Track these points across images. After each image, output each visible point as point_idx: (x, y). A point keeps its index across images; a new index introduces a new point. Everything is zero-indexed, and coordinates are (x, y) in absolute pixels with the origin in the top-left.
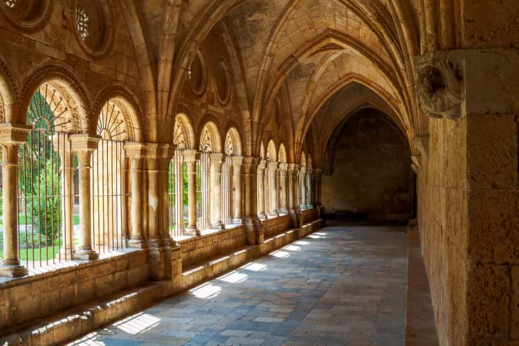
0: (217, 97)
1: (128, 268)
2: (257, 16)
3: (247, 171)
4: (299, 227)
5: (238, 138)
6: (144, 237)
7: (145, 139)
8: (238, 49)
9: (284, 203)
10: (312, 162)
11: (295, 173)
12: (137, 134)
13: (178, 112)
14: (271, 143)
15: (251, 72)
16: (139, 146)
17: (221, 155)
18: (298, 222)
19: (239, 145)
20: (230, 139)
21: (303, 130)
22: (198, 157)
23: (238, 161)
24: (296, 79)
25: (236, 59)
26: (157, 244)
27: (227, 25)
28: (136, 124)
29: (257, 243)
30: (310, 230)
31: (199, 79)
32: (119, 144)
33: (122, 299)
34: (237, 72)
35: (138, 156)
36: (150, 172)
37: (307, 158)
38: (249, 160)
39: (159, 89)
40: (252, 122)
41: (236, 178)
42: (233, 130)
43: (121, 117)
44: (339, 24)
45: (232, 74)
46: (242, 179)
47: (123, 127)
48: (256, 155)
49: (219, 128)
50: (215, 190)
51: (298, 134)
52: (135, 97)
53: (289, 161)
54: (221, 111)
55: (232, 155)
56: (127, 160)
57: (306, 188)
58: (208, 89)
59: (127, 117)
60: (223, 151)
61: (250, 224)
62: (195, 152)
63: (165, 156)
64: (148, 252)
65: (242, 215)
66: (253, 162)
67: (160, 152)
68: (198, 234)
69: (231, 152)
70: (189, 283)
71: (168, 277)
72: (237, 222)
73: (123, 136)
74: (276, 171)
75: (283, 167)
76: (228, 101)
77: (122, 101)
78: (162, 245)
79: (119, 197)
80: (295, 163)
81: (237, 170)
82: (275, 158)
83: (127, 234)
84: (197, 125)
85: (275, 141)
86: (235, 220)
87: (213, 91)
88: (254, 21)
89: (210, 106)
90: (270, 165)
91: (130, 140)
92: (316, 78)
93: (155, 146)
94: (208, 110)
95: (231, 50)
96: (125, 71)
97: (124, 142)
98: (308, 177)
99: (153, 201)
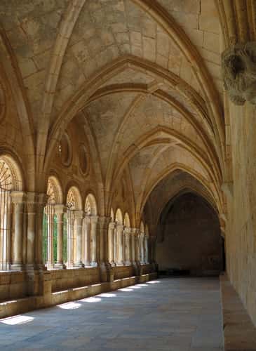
0: (79, 170)
1: (10, 283)
2: (108, 113)
3: (101, 227)
4: (139, 275)
5: (94, 203)
6: (23, 262)
7: (25, 190)
8: (95, 138)
9: (128, 257)
10: (149, 230)
11: (136, 236)
12: (20, 185)
13: (50, 175)
14: (119, 210)
15: (104, 155)
16: (21, 194)
17: (82, 212)
18: (139, 271)
19: (95, 207)
20: (88, 204)
21: (142, 204)
22: (65, 210)
23: (94, 219)
24: (136, 166)
25: (94, 145)
26: (33, 268)
27: (87, 119)
28: (19, 178)
29: (109, 281)
30: (147, 278)
31: (67, 154)
32: (6, 192)
33: (5, 303)
34: (94, 155)
35: (20, 201)
36: (29, 214)
37: (145, 226)
38: (103, 219)
39: (38, 153)
40: (105, 191)
41: (93, 232)
42: (91, 196)
43: (9, 172)
44: (166, 121)
45: (90, 155)
46: (97, 233)
47: (10, 180)
48: (107, 215)
49: (81, 192)
50: (77, 238)
51: (138, 206)
52: (20, 158)
53: (131, 227)
54: (82, 180)
55: (90, 215)
56: (12, 205)
57: (144, 250)
58: (73, 163)
59: (13, 172)
60: (83, 209)
61: (103, 267)
62: (63, 206)
63: (41, 202)
64: (26, 273)
65: (97, 260)
66: (106, 221)
67: (36, 199)
68: (65, 267)
69: (89, 213)
70: (57, 301)
71: (41, 294)
72: (94, 265)
73: (10, 187)
74: (122, 232)
75: (128, 230)
76: (88, 174)
77: (10, 159)
78: (36, 268)
79: (5, 231)
80: (136, 227)
81: (93, 226)
82: (121, 223)
83: (10, 260)
84: (65, 187)
85: (122, 210)
86: (92, 263)
87: (76, 164)
88: (106, 117)
89: (74, 175)
90: (118, 227)
91: (14, 189)
92: (151, 165)
93: (34, 194)
94: (73, 178)
95: (90, 137)
96: (13, 137)
97: (11, 191)
98: (146, 242)
99: (30, 236)
